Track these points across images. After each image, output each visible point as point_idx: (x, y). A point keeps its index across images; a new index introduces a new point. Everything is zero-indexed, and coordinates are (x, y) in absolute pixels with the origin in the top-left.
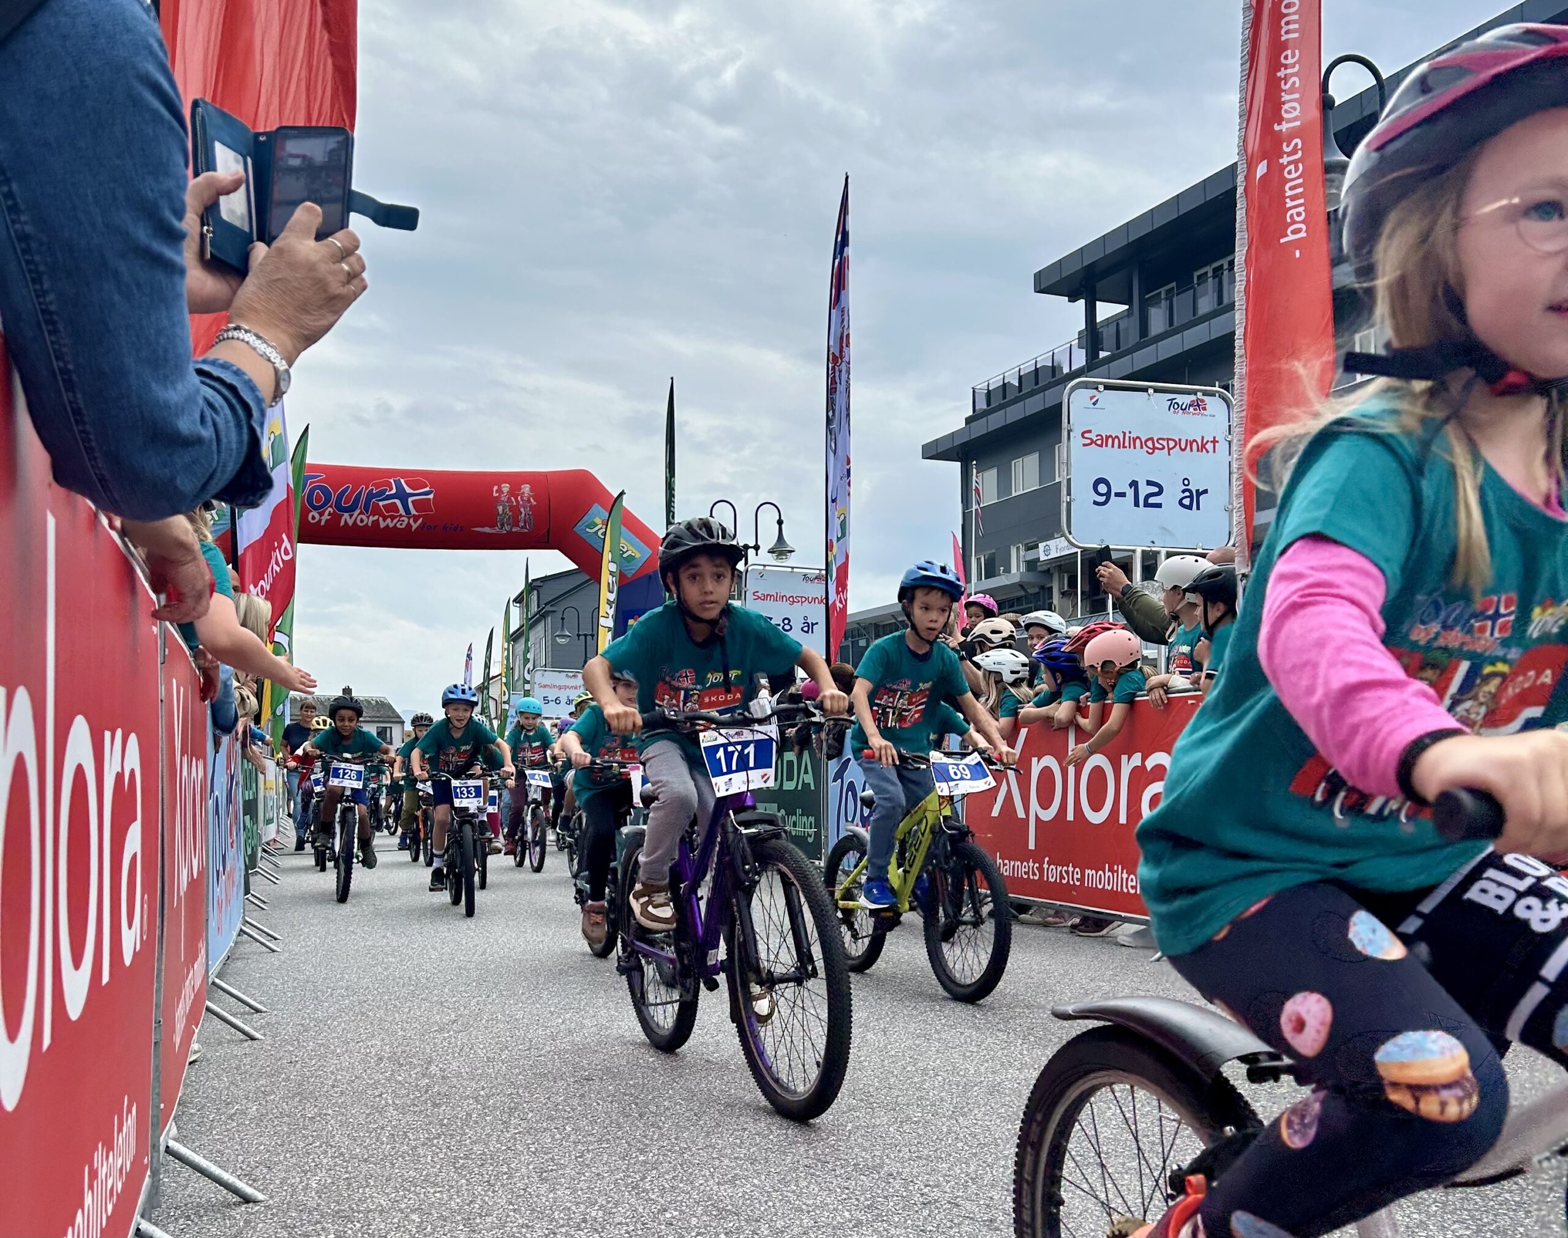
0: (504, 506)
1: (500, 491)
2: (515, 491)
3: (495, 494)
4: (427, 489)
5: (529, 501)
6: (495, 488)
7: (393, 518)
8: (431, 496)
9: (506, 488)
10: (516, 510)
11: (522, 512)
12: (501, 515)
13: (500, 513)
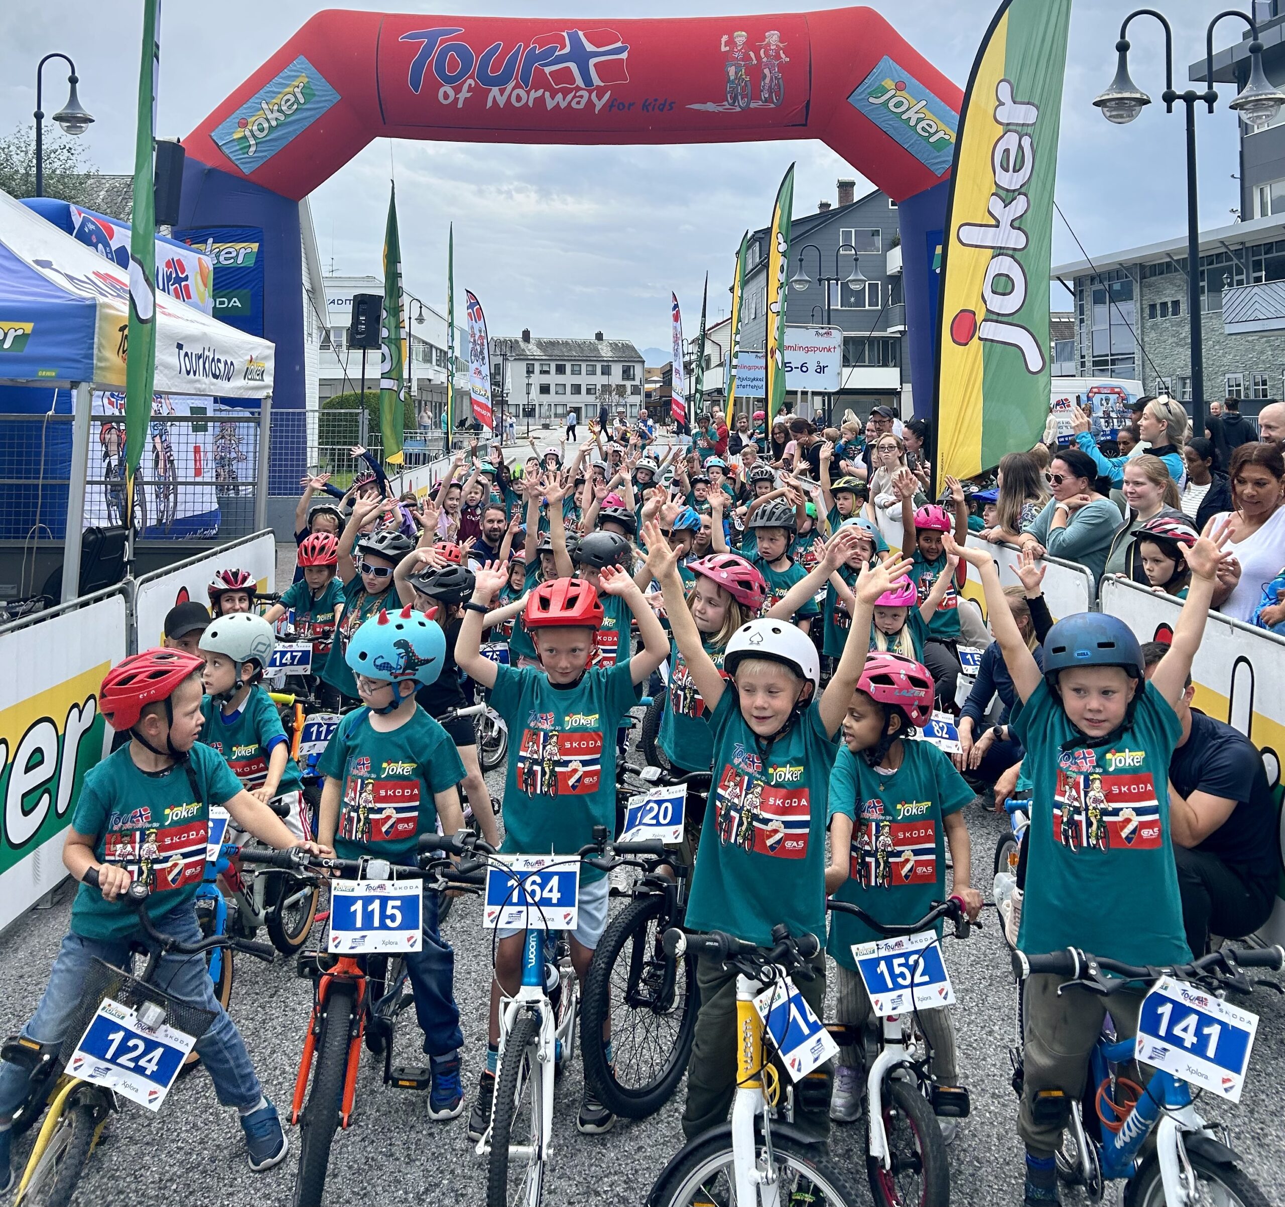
0: (738, 67)
1: (731, 42)
2: (754, 43)
3: (724, 49)
4: (619, 44)
5: (778, 57)
6: (725, 38)
7: (566, 91)
8: (624, 56)
9: (741, 37)
10: (755, 73)
11: (765, 76)
12: (733, 82)
13: (732, 78)
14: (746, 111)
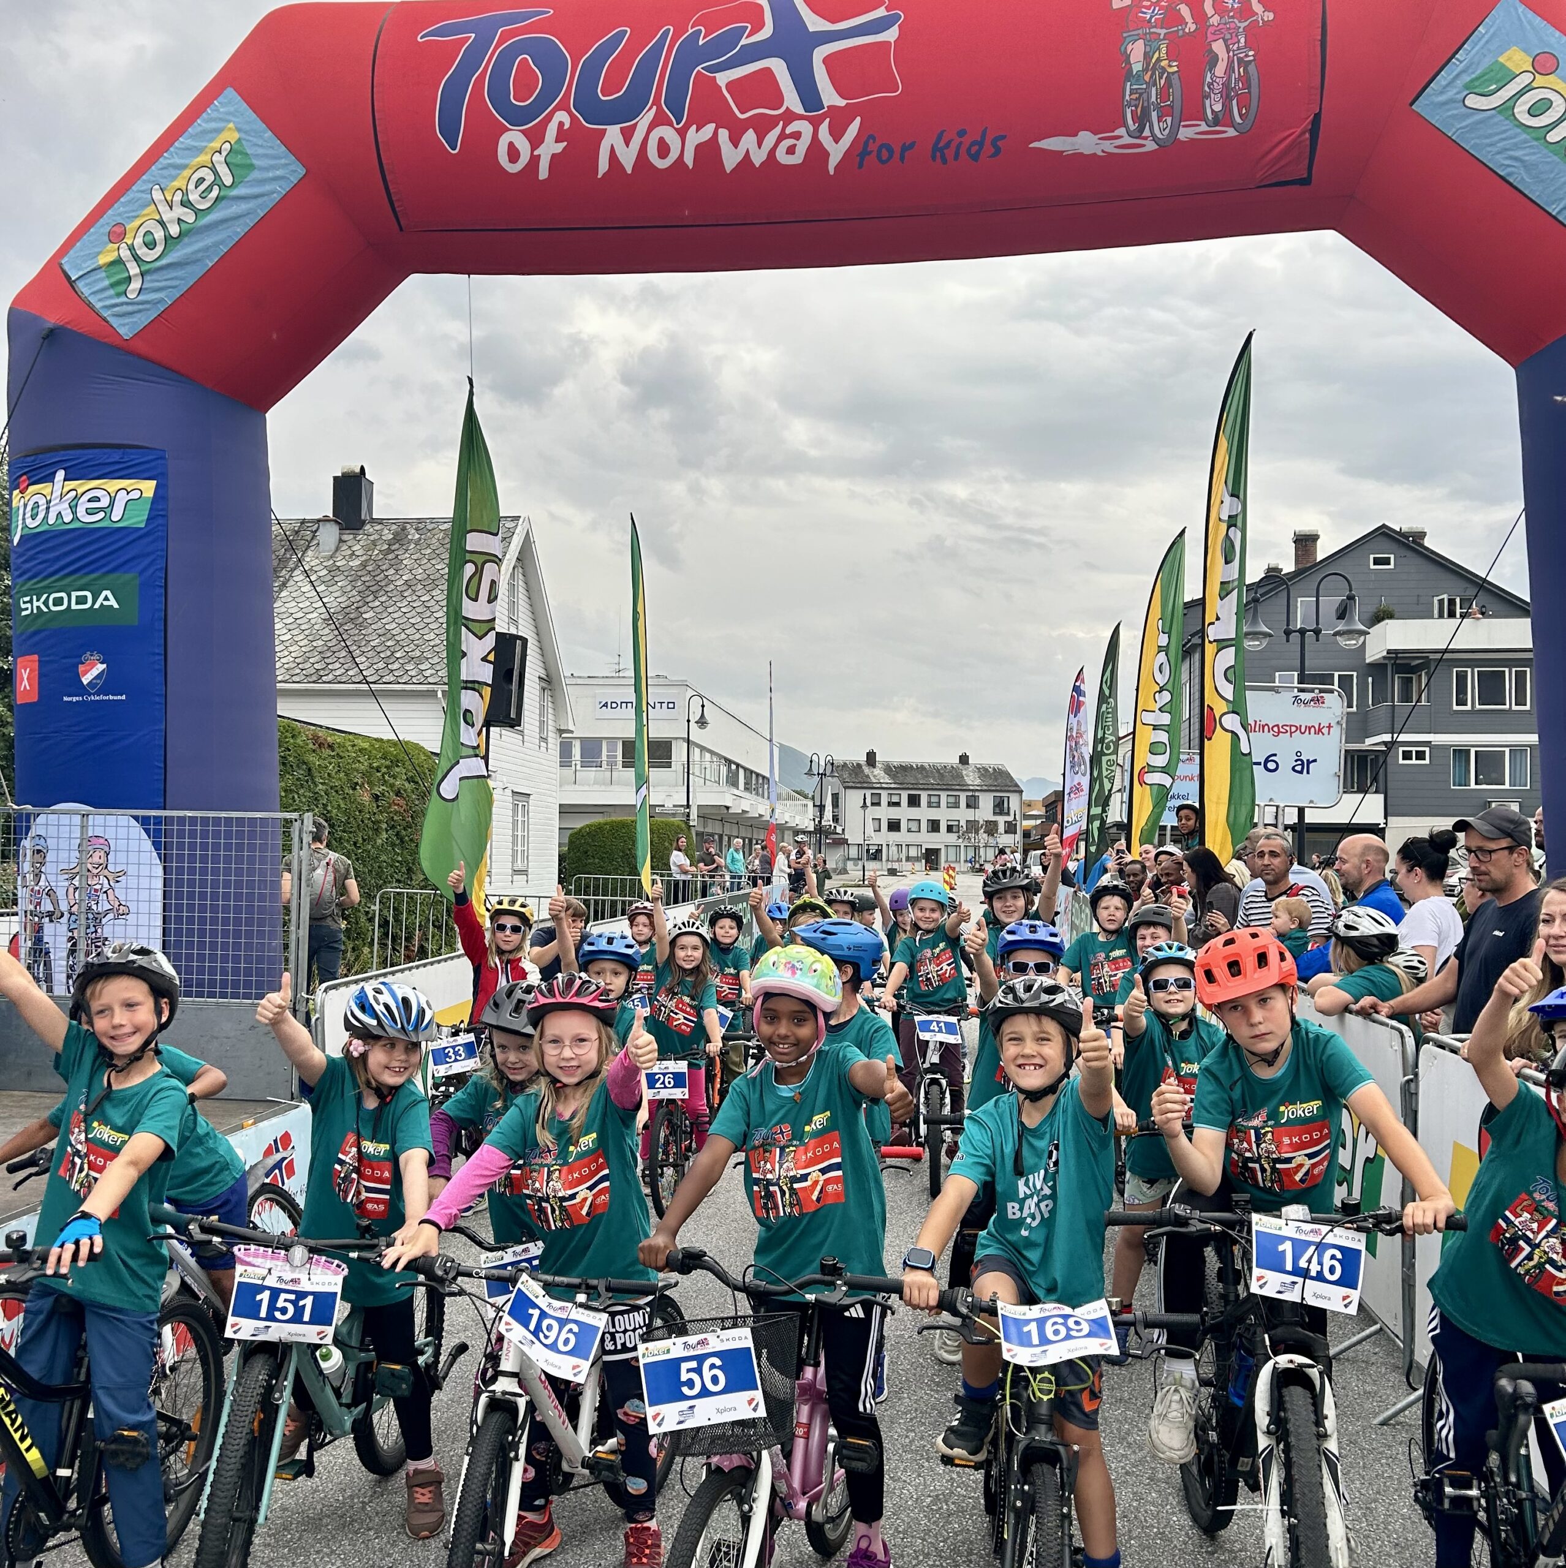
4: (881, 12)
5: (1245, 12)
8: (891, 35)
11: (1214, 60)
12: (1139, 77)
13: (1137, 67)
14: (1171, 148)
